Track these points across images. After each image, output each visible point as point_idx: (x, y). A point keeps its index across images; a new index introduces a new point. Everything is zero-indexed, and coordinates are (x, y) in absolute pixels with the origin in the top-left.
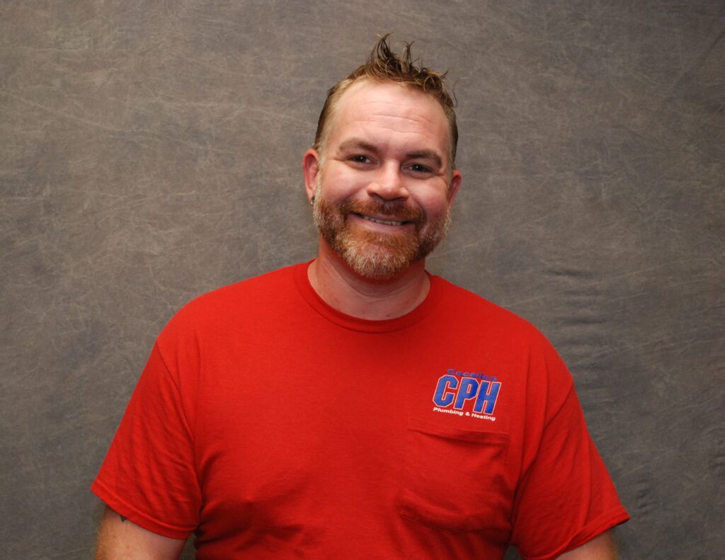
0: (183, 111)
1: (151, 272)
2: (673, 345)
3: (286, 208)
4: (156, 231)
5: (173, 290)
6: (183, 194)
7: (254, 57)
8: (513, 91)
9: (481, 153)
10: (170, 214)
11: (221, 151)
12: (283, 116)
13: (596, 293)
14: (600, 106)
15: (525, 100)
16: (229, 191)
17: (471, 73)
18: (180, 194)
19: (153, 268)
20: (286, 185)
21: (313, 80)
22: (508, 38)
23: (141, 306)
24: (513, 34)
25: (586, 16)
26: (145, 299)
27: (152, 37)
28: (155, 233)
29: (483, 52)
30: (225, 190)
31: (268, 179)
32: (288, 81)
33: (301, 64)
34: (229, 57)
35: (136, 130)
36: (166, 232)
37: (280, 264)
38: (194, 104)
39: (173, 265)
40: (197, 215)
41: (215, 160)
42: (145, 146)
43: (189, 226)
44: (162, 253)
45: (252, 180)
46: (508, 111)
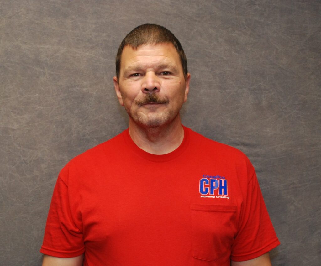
0: (32, 50)
2: (300, 185)
3: (88, 105)
4: (16, 116)
5: (24, 149)
6: (31, 96)
7: (72, 21)
8: (215, 43)
9: (197, 77)
10: (24, 106)
11: (53, 73)
12: (88, 54)
13: (258, 156)
14: (263, 52)
15: (222, 48)
17: (192, 33)
18: (29, 96)
19: (13, 136)
20: (89, 92)
21: (104, 34)
22: (213, 14)
23: (7, 157)
24: (216, 12)
25: (257, 3)
26: (9, 154)
27: (16, 8)
28: (15, 117)
29: (199, 22)
30: (54, 94)
31: (79, 88)
32: (91, 35)
33: (98, 26)
34: (58, 20)
35: (5, 60)
36: (21, 117)
37: (84, 136)
38: (38, 46)
39: (25, 135)
40: (39, 108)
41: (49, 78)
42: (10, 69)
43: (34, 114)
44: (19, 128)
45: (69, 89)
46: (212, 54)
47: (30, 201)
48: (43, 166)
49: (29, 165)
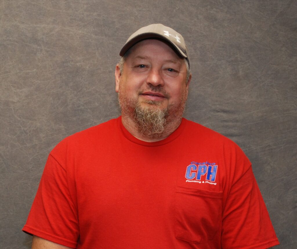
0: (29, 29)
1: (13, 111)
2: (275, 147)
3: (82, 78)
4: (16, 90)
5: (24, 120)
6: (29, 71)
8: (195, 20)
10: (22, 81)
11: (49, 49)
12: (80, 32)
13: (237, 121)
14: (239, 28)
15: (202, 24)
16: (53, 70)
17: (175, 11)
18: (28, 71)
19: (14, 109)
20: (82, 67)
21: (95, 14)
23: (8, 128)
26: (10, 125)
28: (15, 91)
30: (51, 69)
31: (72, 63)
32: (83, 14)
33: (89, 6)
35: (5, 39)
36: (21, 91)
37: (79, 107)
38: (35, 25)
39: (24, 107)
40: (36, 82)
41: (46, 54)
42: (10, 46)
43: (32, 88)
44: (18, 101)
45: (64, 64)
46: (193, 30)
47: (30, 168)
48: (42, 135)
49: (29, 134)
